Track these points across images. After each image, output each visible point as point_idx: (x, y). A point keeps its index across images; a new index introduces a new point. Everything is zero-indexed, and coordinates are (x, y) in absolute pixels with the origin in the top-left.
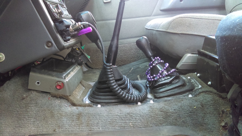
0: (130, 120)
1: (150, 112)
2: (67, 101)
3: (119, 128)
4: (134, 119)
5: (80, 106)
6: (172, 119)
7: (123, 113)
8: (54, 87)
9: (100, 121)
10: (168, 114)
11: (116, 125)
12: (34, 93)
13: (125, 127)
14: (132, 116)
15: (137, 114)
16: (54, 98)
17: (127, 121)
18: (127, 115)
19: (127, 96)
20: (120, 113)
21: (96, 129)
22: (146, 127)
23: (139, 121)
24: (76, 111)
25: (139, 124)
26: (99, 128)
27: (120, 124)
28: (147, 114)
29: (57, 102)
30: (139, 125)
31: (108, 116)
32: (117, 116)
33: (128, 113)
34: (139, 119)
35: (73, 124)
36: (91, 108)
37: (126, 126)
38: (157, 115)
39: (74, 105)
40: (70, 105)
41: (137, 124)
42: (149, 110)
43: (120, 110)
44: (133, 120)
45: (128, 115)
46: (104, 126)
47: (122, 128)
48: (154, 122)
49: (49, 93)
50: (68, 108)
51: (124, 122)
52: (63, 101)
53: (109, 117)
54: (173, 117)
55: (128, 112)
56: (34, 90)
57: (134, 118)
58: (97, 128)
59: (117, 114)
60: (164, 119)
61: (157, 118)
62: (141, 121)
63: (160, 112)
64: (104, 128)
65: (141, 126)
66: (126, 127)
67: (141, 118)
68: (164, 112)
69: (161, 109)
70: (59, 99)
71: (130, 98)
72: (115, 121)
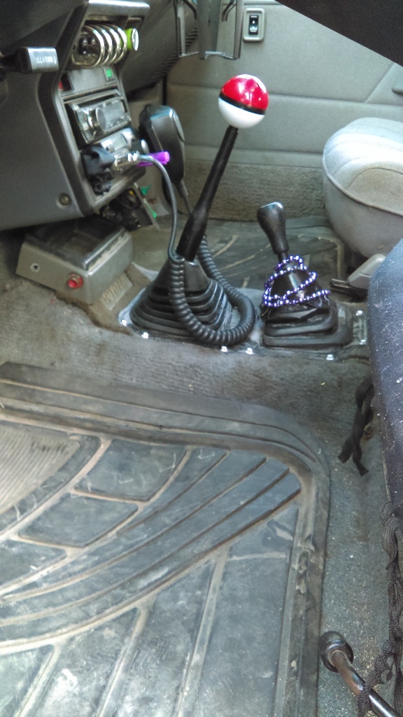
0: (190, 378)
1: (233, 371)
2: (84, 313)
3: (168, 388)
4: (199, 379)
5: (108, 328)
6: (271, 394)
7: (181, 362)
8: (65, 281)
9: (136, 366)
10: (268, 384)
11: (164, 382)
12: (26, 284)
13: (178, 388)
14: (196, 371)
15: (209, 370)
16: (62, 302)
17: (185, 380)
18: (188, 369)
19: (201, 331)
20: (177, 362)
21: (125, 378)
22: (217, 397)
23: (207, 385)
24: (96, 337)
25: (206, 389)
26: (132, 379)
27: (172, 380)
28: (226, 374)
29: (66, 311)
30: (207, 391)
31: (152, 361)
32: (169, 366)
33: (191, 366)
34: (208, 380)
35: (87, 360)
36: (126, 337)
37: (180, 386)
38: (244, 381)
39: (96, 323)
40: (90, 322)
41: (201, 388)
42: (234, 369)
43: (179, 356)
44: (197, 380)
45: (191, 369)
46: (142, 378)
47: (173, 389)
48: (237, 392)
49: (54, 291)
50: (84, 327)
51: (179, 378)
52: (78, 311)
53: (154, 365)
54: (274, 391)
55: (192, 362)
56: (26, 279)
57: (199, 376)
58: (127, 377)
59: (170, 361)
60: (257, 390)
61: (244, 386)
62: (211, 384)
63: (252, 377)
64: (141, 380)
65: (208, 394)
66: (181, 389)
67: (212, 379)
68: (262, 378)
69: (256, 371)
70: (71, 306)
71: (206, 334)
72: (162, 373)
